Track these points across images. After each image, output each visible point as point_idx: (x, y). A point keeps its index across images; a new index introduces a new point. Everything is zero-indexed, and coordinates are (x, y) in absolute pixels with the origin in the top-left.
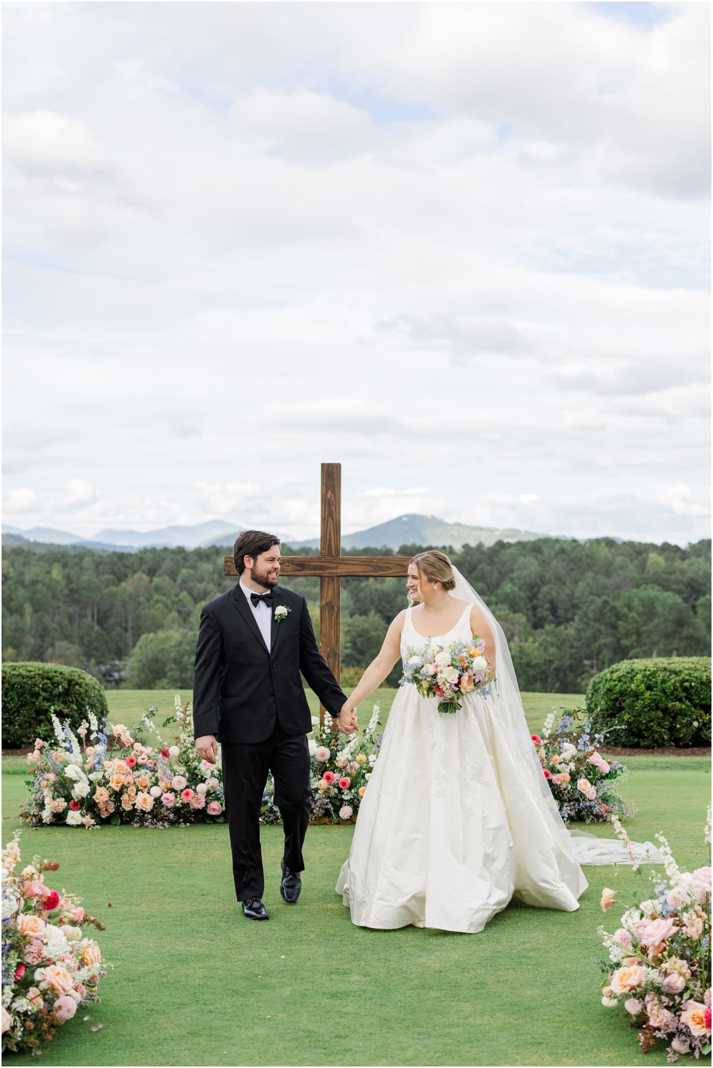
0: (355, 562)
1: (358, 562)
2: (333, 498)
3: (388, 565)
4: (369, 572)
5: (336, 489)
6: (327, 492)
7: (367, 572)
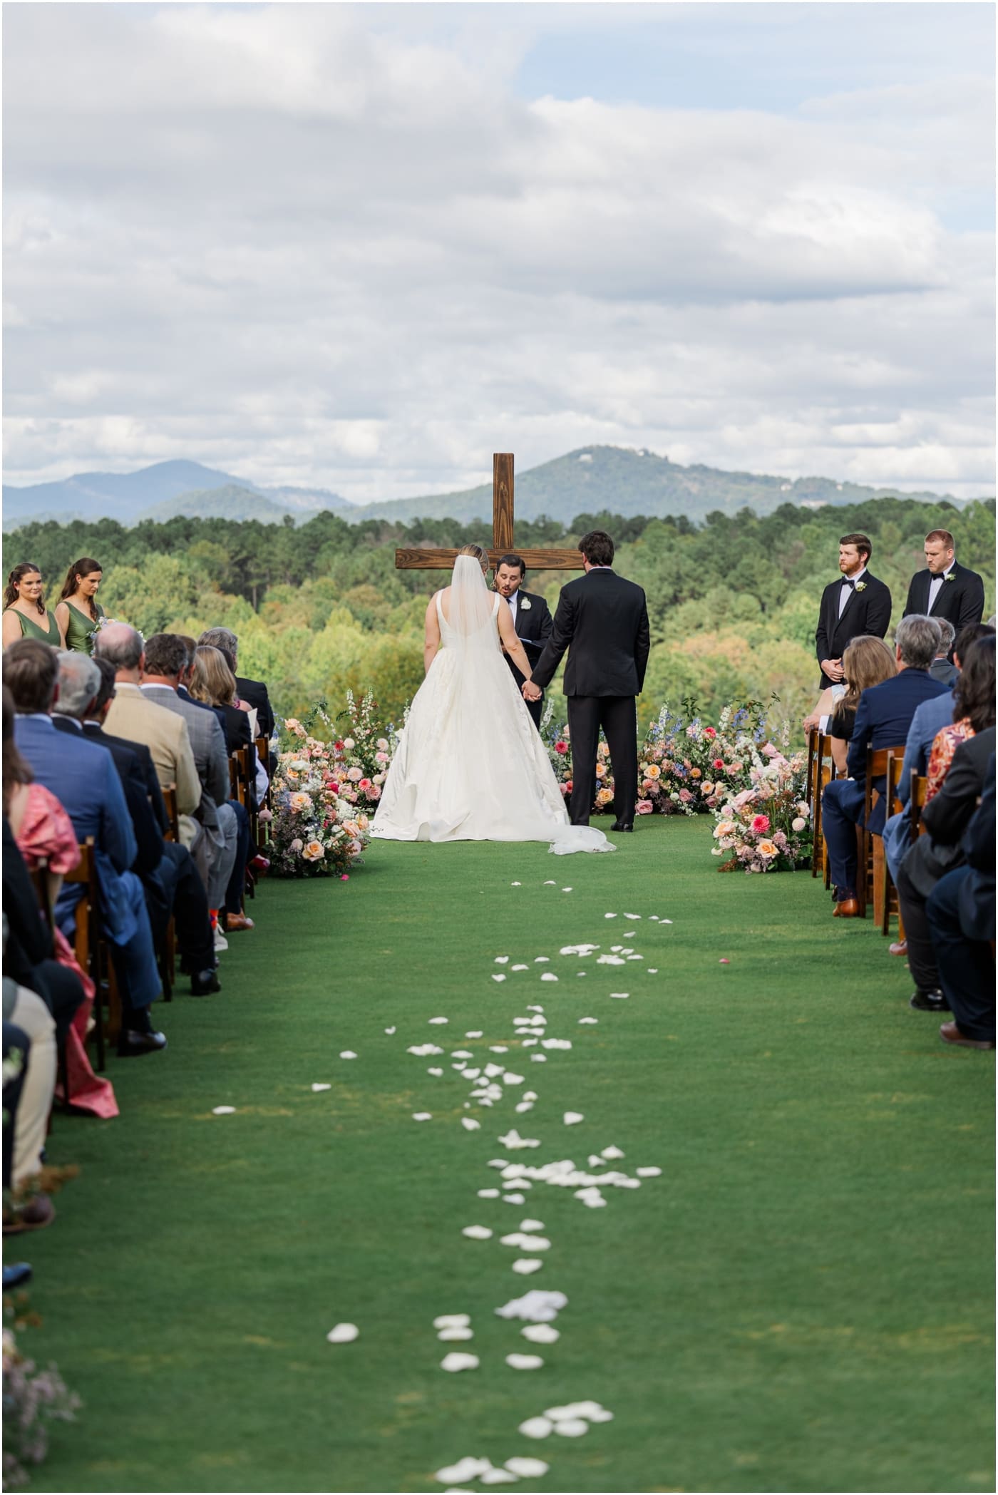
2: (506, 489)
3: (563, 558)
4: (543, 564)
5: (509, 480)
6: (499, 483)
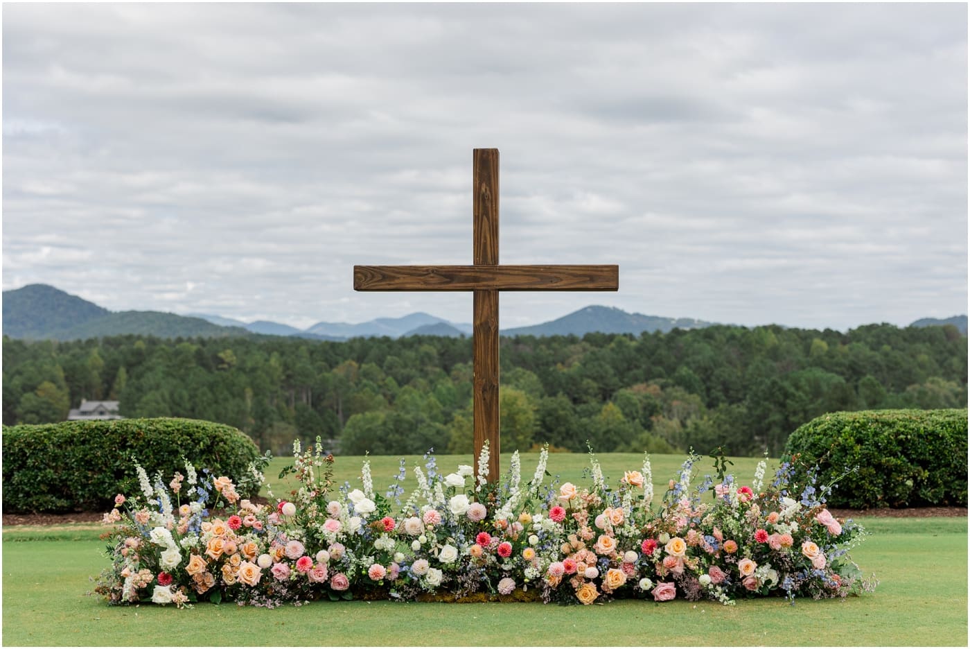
0: (516, 272)
1: (521, 273)
2: (488, 192)
3: (558, 275)
4: (534, 283)
5: (493, 181)
6: (480, 184)
7: (531, 284)
